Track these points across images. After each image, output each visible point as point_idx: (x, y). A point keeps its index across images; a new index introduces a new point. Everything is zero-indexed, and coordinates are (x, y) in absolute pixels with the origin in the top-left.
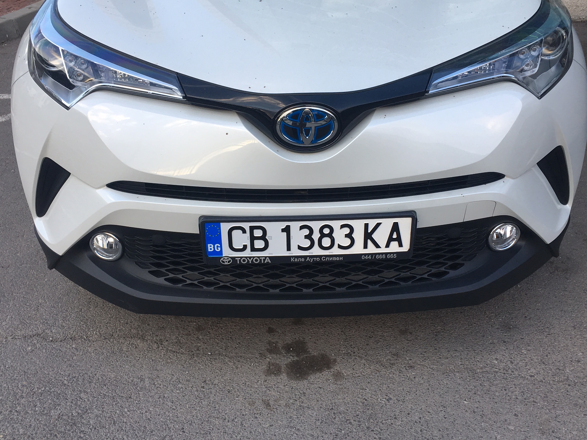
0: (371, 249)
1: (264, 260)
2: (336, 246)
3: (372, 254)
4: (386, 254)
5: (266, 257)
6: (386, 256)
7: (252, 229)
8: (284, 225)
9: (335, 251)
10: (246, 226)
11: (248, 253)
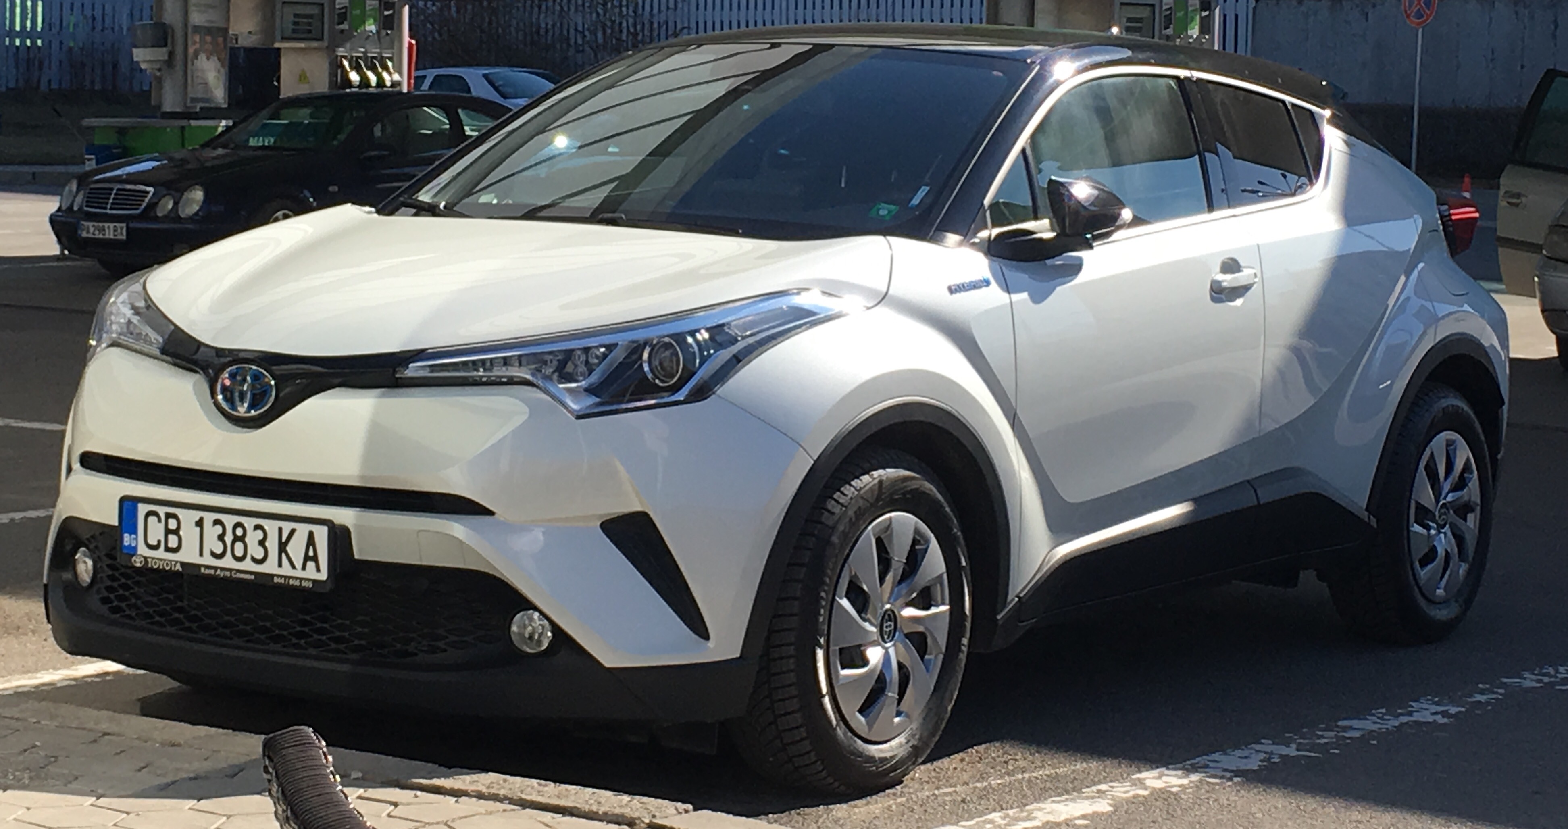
0: (286, 570)
1: (175, 565)
2: (248, 558)
3: (286, 577)
4: (301, 579)
5: (177, 562)
6: (301, 582)
7: (168, 516)
8: (196, 515)
9: (247, 565)
10: (162, 510)
11: (160, 553)
